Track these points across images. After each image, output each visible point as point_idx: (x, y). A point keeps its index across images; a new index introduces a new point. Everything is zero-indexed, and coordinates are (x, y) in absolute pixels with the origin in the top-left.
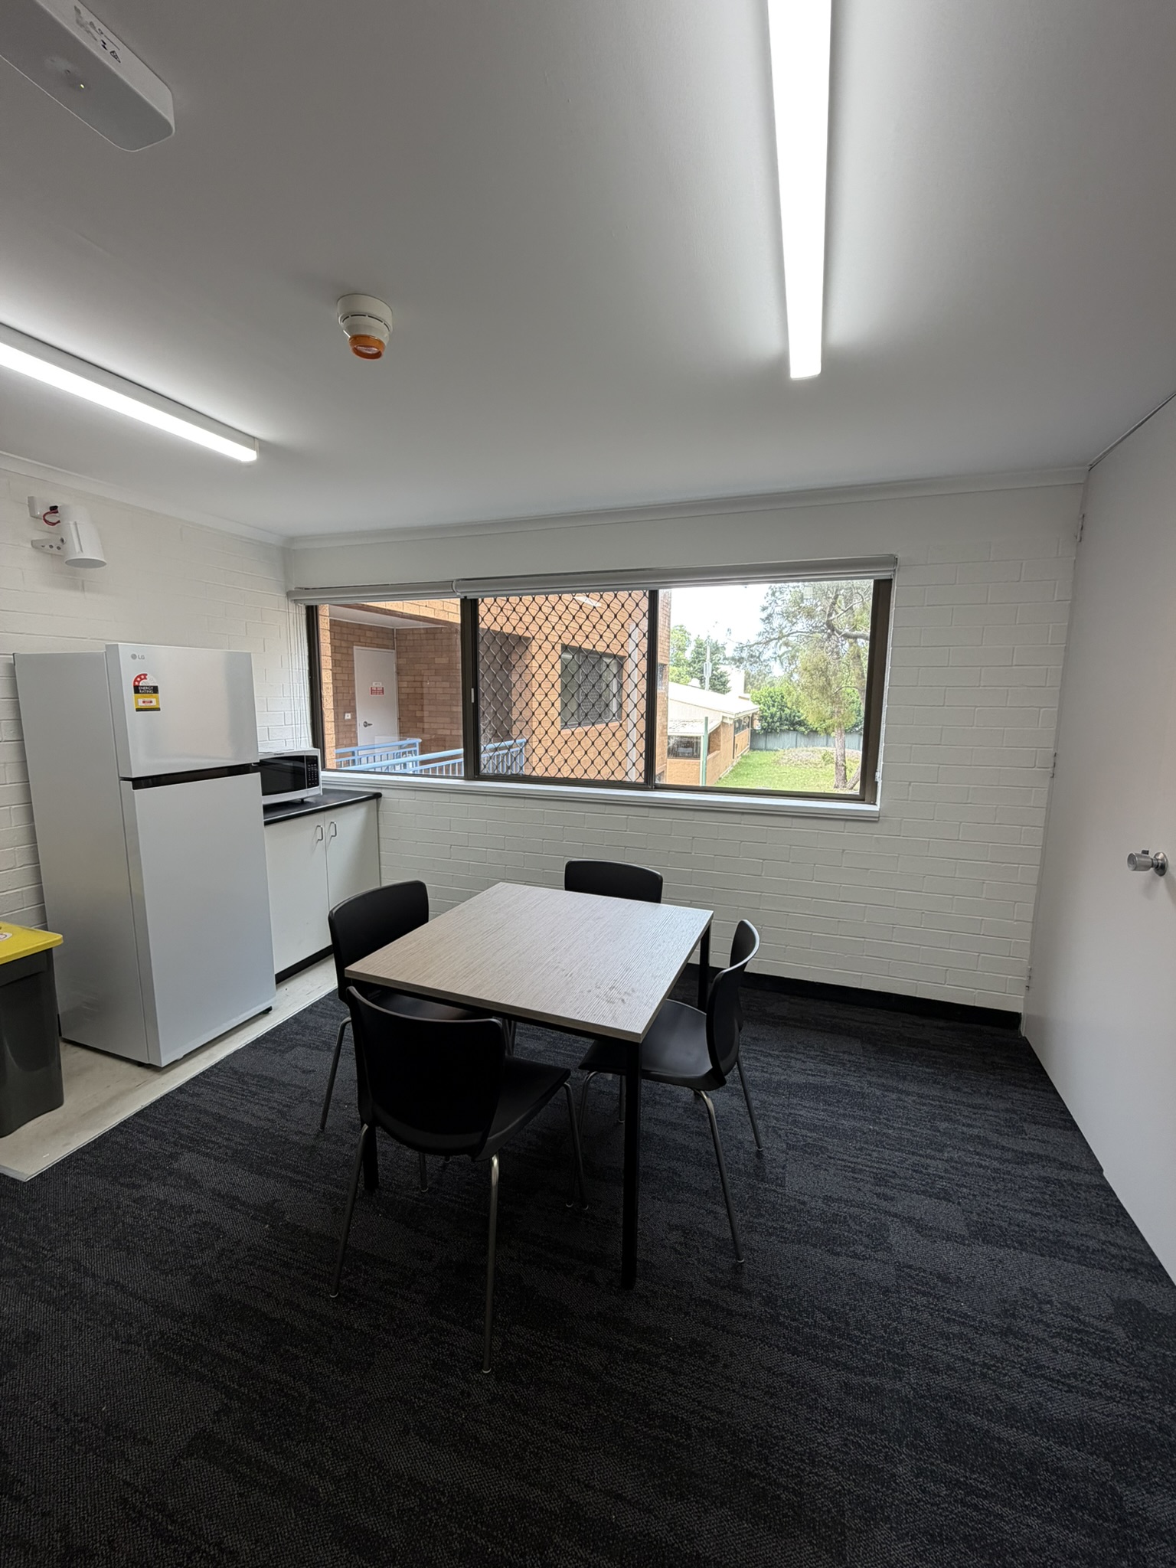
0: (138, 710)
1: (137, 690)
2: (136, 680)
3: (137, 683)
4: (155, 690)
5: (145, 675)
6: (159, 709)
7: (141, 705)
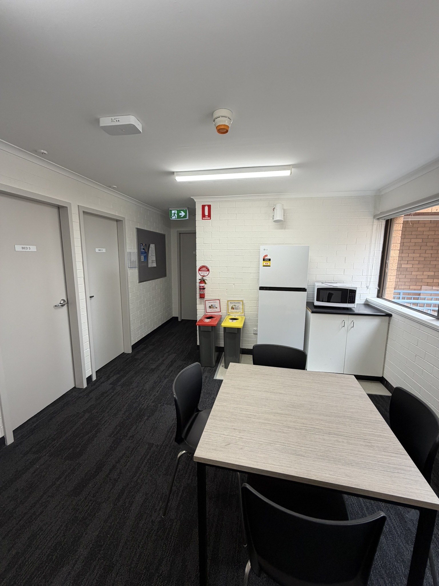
0: (263, 266)
1: (264, 260)
2: (264, 257)
3: (264, 258)
4: (270, 260)
5: (267, 255)
6: (270, 266)
7: (265, 264)
